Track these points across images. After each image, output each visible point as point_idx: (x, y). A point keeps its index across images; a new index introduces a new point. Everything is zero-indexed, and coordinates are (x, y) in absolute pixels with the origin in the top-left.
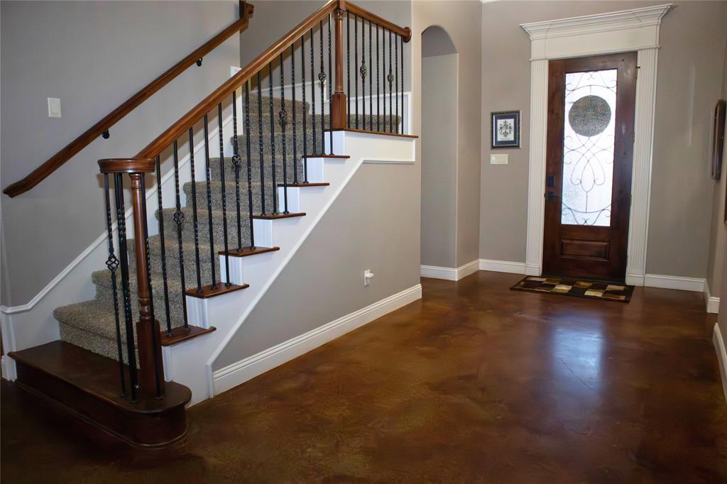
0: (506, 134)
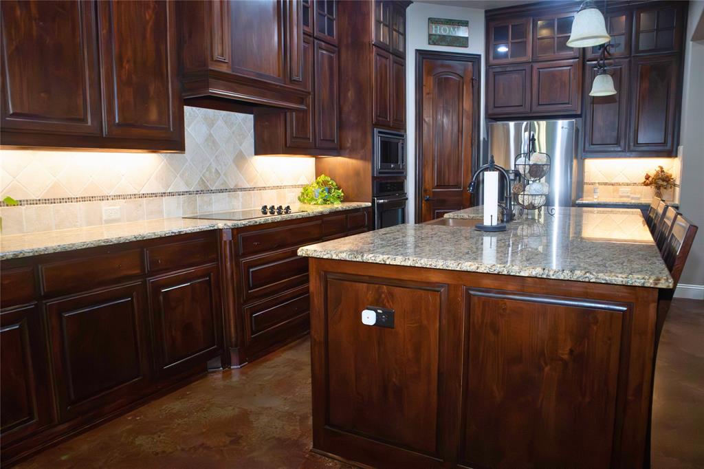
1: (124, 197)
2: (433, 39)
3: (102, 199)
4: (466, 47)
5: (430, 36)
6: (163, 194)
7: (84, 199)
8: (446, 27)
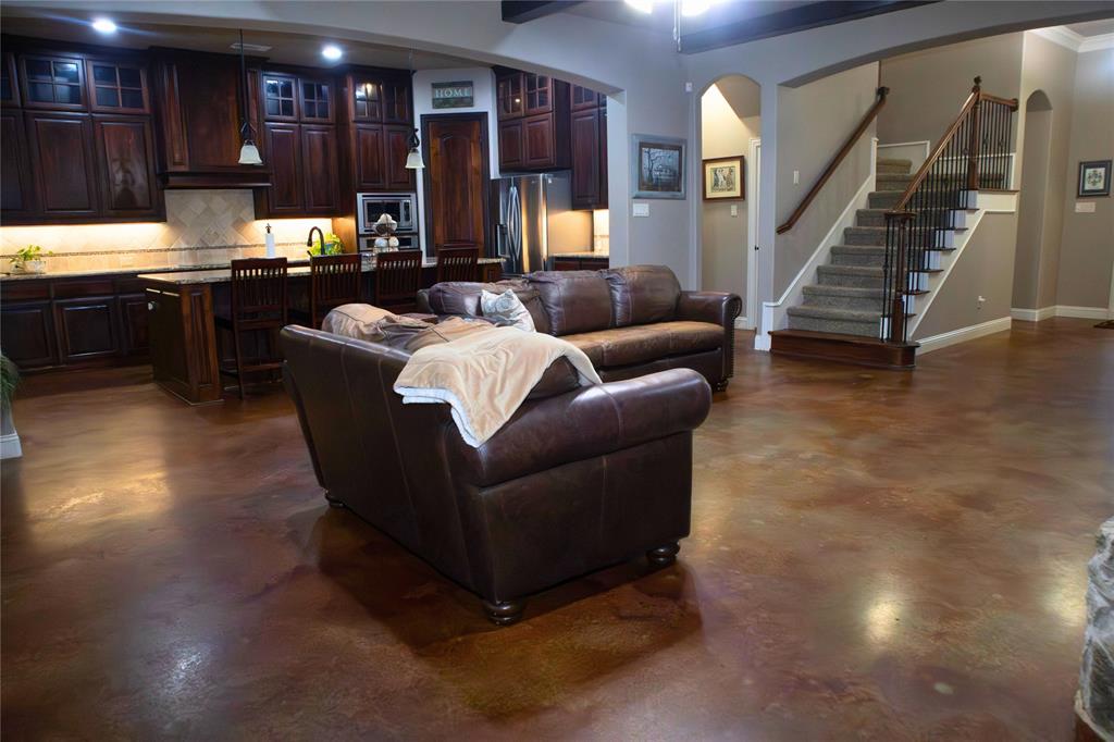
0: (1094, 183)
1: (136, 252)
2: (437, 103)
3: (119, 252)
4: (472, 106)
5: (434, 100)
6: (168, 250)
7: (107, 253)
8: (450, 90)
